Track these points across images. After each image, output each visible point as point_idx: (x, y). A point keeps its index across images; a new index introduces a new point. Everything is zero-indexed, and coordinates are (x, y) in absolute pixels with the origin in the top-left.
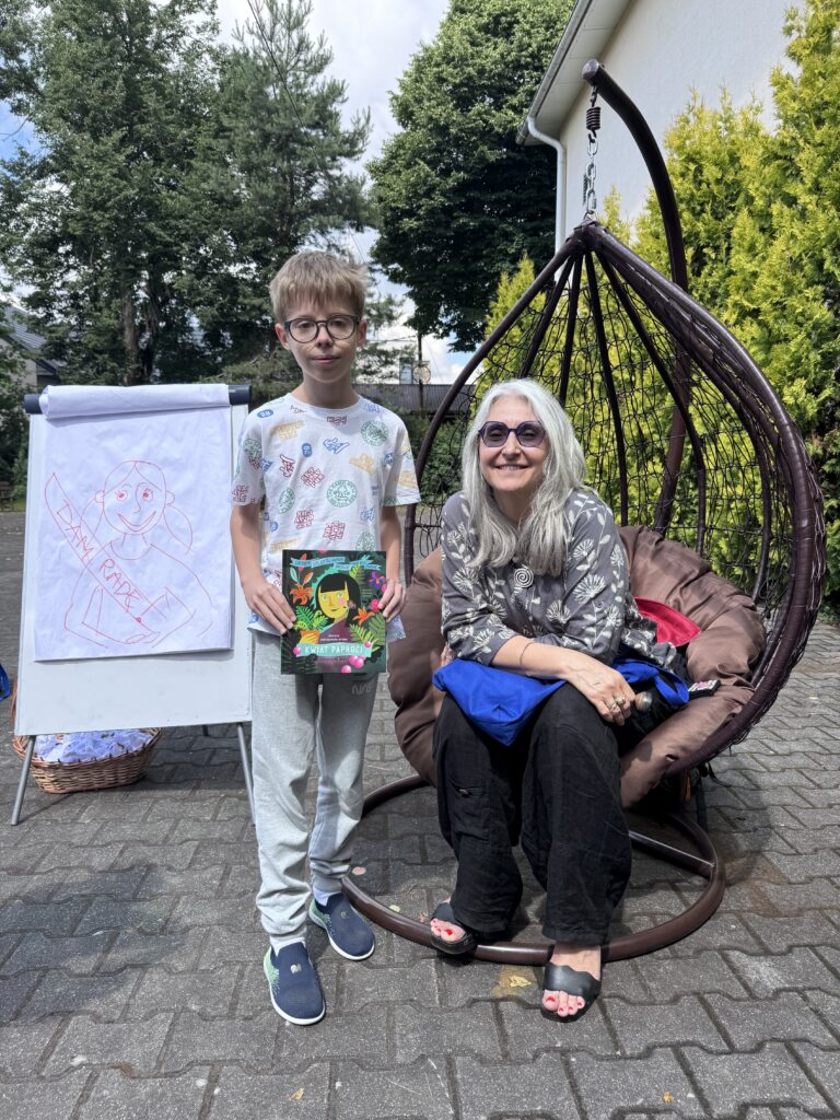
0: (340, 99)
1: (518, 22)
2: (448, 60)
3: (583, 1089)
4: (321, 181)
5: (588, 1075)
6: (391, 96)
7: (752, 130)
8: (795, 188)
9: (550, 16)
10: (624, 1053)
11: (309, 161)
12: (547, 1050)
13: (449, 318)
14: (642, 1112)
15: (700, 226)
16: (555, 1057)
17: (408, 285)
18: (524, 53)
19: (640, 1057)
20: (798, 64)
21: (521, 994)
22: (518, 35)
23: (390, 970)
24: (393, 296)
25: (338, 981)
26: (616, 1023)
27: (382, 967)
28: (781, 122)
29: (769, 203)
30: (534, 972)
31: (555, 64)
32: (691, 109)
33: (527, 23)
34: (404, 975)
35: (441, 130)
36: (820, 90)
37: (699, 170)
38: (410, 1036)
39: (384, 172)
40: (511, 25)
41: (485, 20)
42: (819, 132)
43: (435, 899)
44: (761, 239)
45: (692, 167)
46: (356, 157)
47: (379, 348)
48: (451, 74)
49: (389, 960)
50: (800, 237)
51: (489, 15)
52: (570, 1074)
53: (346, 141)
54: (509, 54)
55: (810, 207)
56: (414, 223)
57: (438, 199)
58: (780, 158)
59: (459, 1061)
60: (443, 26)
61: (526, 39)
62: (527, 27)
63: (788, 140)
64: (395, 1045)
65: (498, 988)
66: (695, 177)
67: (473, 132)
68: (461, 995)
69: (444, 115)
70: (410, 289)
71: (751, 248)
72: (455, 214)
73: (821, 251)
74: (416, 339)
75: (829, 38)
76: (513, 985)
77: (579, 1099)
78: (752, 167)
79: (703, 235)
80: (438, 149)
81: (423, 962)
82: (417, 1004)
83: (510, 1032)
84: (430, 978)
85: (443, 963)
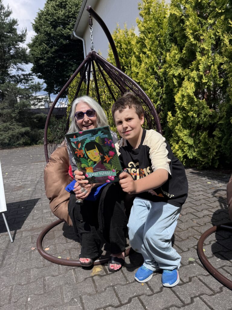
0: (16, 24)
1: (67, 4)
2: (49, 14)
3: (119, 295)
4: (13, 49)
5: (120, 291)
6: (32, 24)
7: (133, 35)
8: (145, 50)
9: (76, 3)
10: (129, 282)
11: (8, 43)
12: (108, 287)
13: (57, 88)
14: (136, 297)
15: (123, 60)
16: (111, 288)
17: (44, 79)
18: (70, 13)
19: (133, 282)
20: (143, 18)
21: (99, 273)
22: (68, 8)
23: (60, 276)
24: (40, 82)
25: (44, 283)
26: (126, 274)
27: (58, 275)
28: (140, 32)
29: (140, 54)
30: (102, 266)
31: (79, 17)
32: (117, 29)
33: (70, 5)
35: (48, 34)
36: (148, 24)
37: (121, 45)
38: (68, 294)
39: (33, 47)
40: (65, 5)
41: (58, 3)
42: (149, 35)
43: (71, 252)
44: (138, 63)
45: (119, 45)
46: (23, 42)
47: (37, 97)
48: (50, 19)
49: (59, 273)
50: (148, 63)
51: (59, 2)
52: (115, 292)
53: (19, 37)
54: (66, 13)
55: (149, 55)
56: (44, 62)
57: (50, 55)
58: (141, 42)
59: (83, 297)
60: (45, 4)
61: (70, 9)
62: (70, 6)
63: (142, 37)
64: (64, 298)
65: (92, 273)
66: (120, 47)
67: (58, 35)
68: (82, 278)
69: (49, 30)
70: (44, 81)
71: (136, 66)
72: (56, 59)
73: (153, 66)
74: (48, 95)
75: (149, 11)
76: (96, 271)
77: (119, 298)
78: (134, 44)
79: (124, 63)
80: (48, 40)
81: (70, 271)
82: (69, 284)
83: (97, 285)
84: (72, 275)
85: (76, 270)
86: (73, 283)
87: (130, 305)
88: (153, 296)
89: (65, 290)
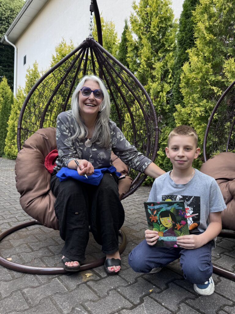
3: (128, 297)
5: (126, 292)
10: (130, 283)
12: (111, 290)
14: (146, 296)
16: (114, 292)
19: (135, 283)
21: (92, 278)
26: (123, 276)
27: (38, 286)
30: (91, 271)
31: (15, 22)
32: (63, 43)
34: (49, 286)
38: (64, 304)
43: (44, 260)
49: (40, 283)
59: (86, 304)
64: (61, 309)
65: (83, 279)
68: (73, 285)
76: (88, 276)
81: (53, 280)
82: (60, 293)
83: (96, 290)
84: (59, 284)
85: (61, 278)
86: (65, 292)
87: (145, 305)
88: (163, 292)
89: (58, 301)
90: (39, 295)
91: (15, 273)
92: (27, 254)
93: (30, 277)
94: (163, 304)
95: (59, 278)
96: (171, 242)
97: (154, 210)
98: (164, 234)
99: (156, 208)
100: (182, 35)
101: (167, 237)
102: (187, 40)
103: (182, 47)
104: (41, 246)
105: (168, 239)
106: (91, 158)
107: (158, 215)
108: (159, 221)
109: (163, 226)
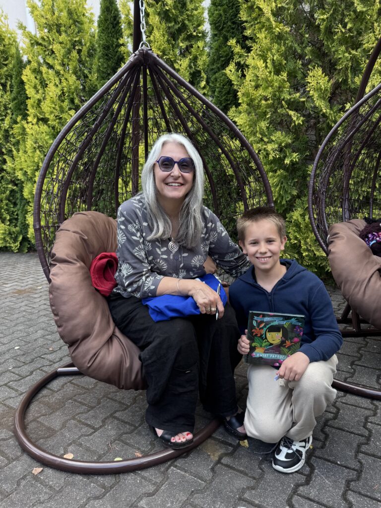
14: (311, 457)
23: (163, 488)
30: (212, 440)
34: (172, 484)
49: (154, 484)
59: (247, 496)
65: (212, 457)
68: (205, 472)
81: (170, 471)
82: (197, 491)
83: (242, 469)
84: (184, 476)
85: (178, 465)
86: (202, 486)
87: (319, 471)
88: (327, 445)
89: (204, 504)
90: (169, 505)
91: (100, 479)
92: (91, 437)
93: (130, 478)
94: (339, 463)
95: (176, 466)
96: (272, 360)
97: (262, 322)
98: (266, 350)
99: (265, 321)
100: (217, 12)
101: (268, 355)
102: (227, 22)
103: (220, 34)
104: (102, 416)
105: (269, 356)
106: (182, 268)
107: (265, 329)
108: (264, 336)
109: (268, 341)
